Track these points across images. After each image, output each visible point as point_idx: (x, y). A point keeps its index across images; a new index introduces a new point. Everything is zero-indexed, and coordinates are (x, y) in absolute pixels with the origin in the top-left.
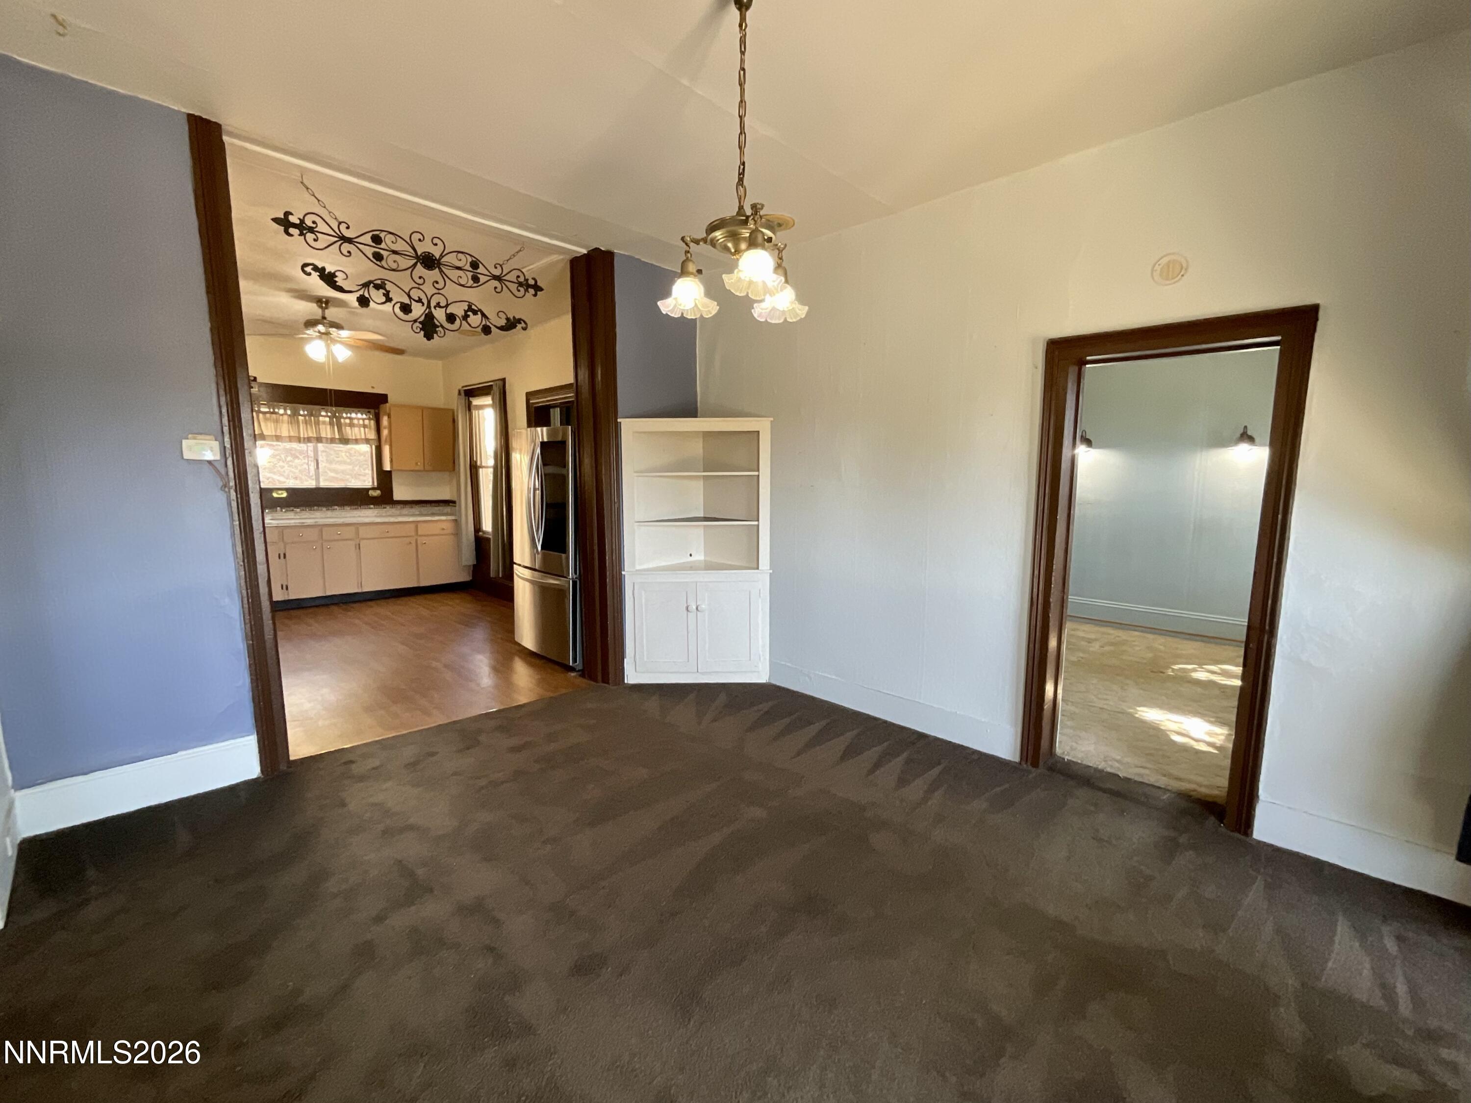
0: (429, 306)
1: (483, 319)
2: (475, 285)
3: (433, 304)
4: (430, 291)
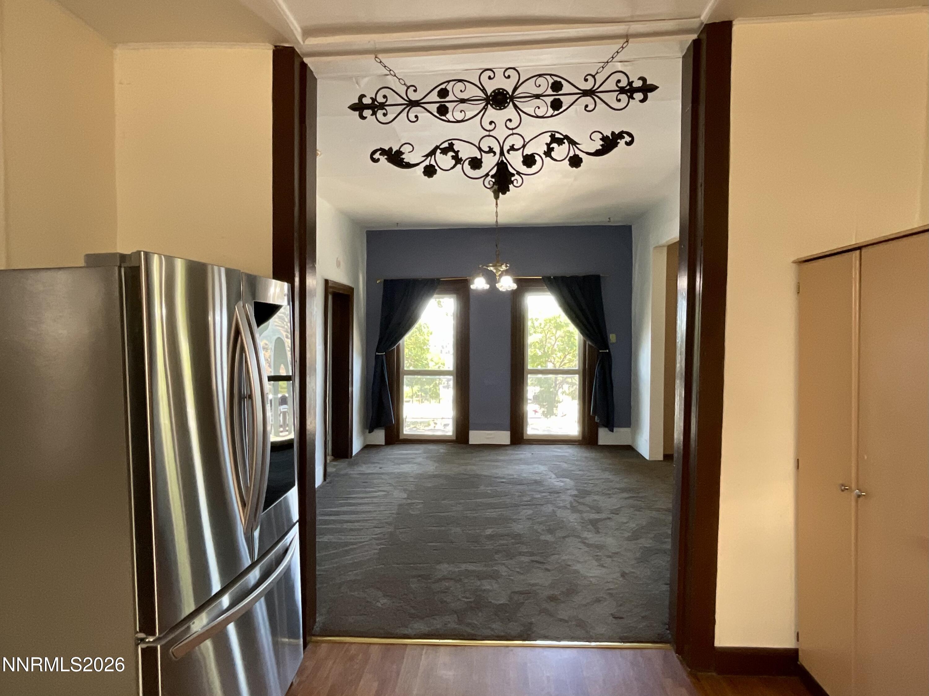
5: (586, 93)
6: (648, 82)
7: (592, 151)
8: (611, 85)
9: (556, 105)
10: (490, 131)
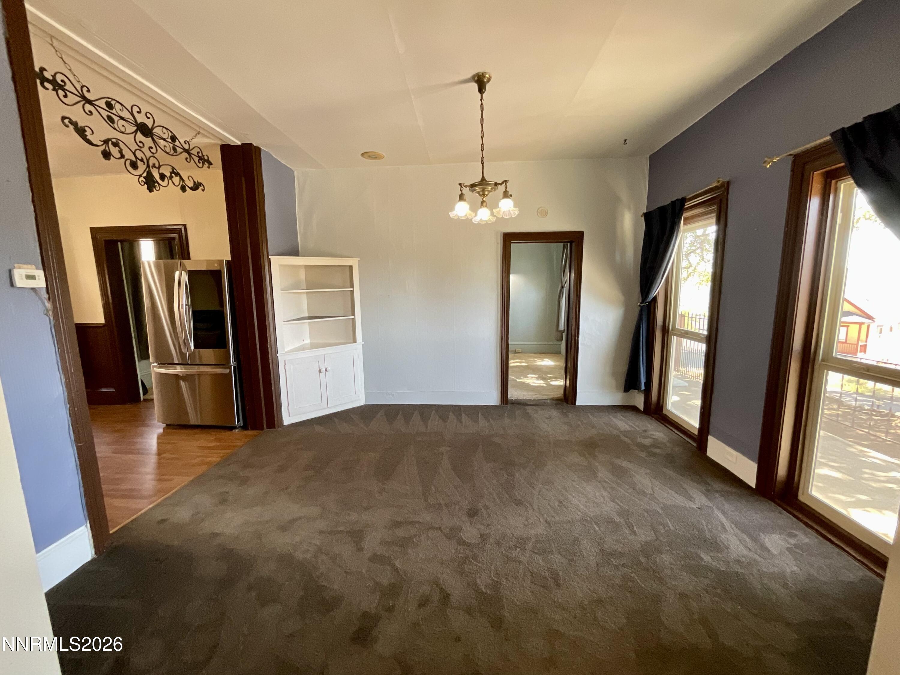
0: (148, 166)
1: (181, 181)
2: (175, 154)
3: (151, 164)
4: (148, 154)
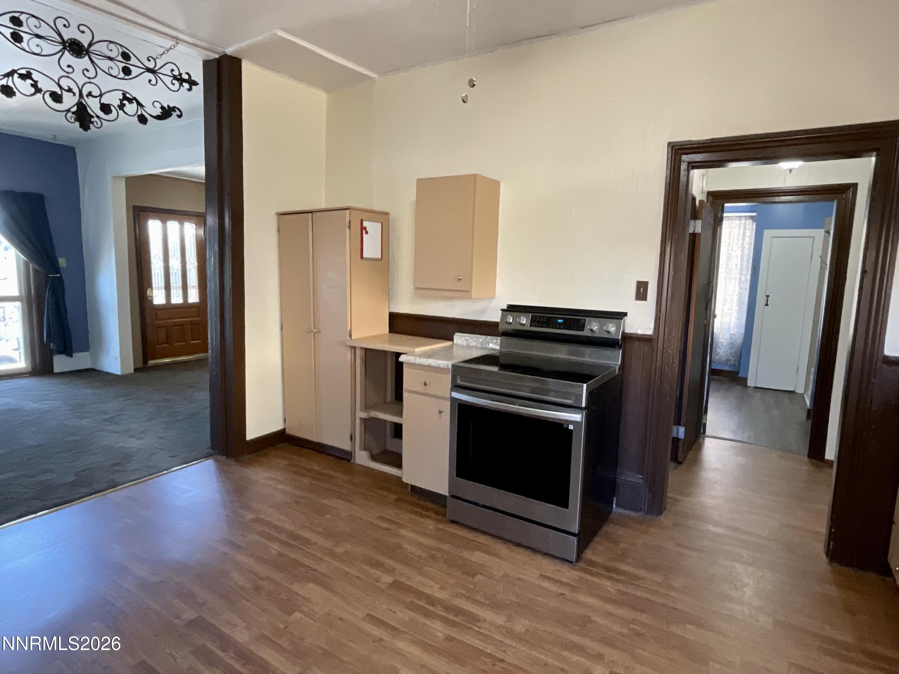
0: (81, 95)
3: (85, 93)
4: (81, 80)
5: (149, 70)
6: (192, 79)
7: (155, 115)
8: (166, 70)
9: (127, 71)
10: (67, 73)
